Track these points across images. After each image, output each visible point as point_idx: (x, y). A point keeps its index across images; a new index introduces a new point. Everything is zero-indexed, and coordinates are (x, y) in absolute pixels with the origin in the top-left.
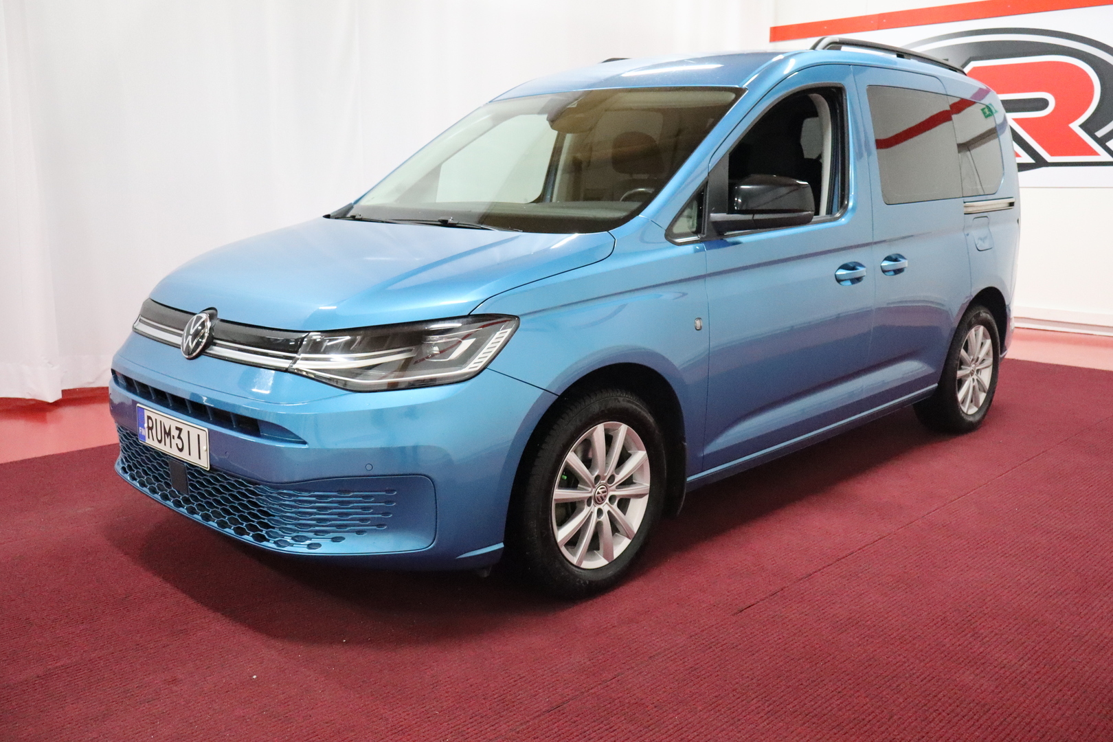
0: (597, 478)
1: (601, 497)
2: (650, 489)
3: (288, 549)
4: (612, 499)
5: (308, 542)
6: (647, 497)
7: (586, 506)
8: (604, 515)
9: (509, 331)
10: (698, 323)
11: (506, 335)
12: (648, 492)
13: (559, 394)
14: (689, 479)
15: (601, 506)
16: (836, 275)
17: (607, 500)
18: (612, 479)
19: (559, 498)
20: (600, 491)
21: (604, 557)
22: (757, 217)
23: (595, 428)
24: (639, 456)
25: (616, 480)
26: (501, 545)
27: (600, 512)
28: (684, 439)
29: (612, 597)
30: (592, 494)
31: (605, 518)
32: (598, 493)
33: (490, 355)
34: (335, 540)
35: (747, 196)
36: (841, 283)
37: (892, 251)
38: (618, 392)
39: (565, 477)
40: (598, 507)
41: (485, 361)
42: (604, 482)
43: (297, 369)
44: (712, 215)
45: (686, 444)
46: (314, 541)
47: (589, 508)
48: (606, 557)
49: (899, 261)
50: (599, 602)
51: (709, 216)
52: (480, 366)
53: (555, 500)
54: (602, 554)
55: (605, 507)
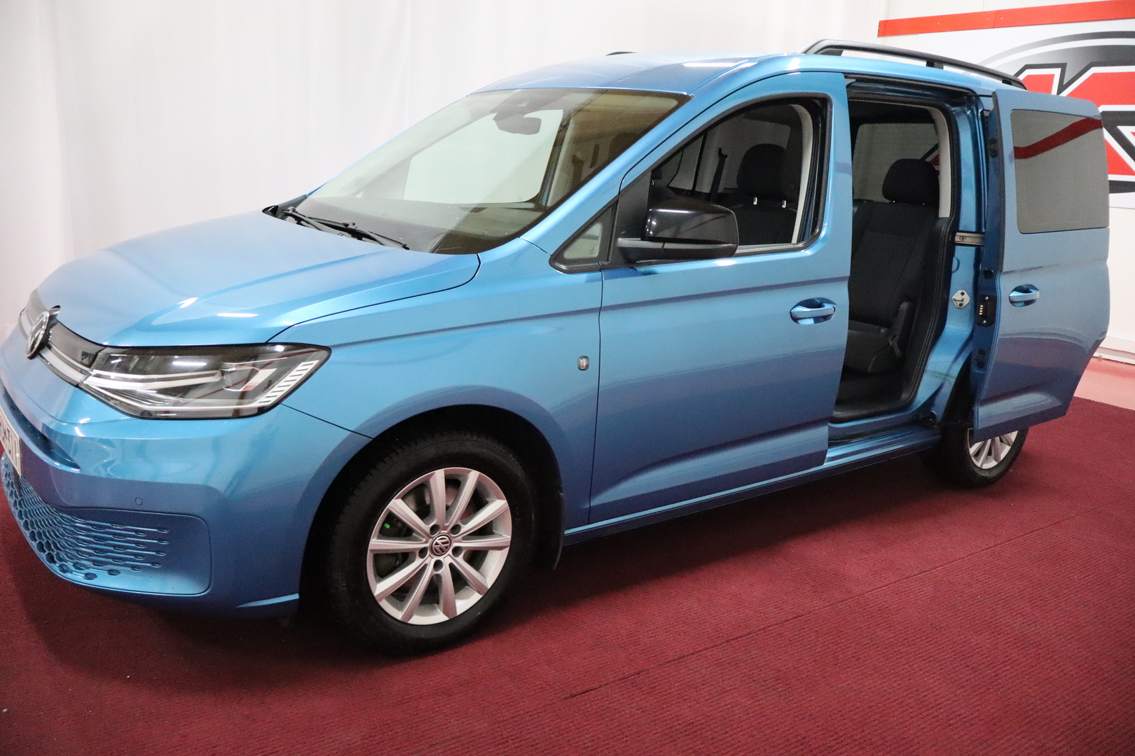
0: (434, 529)
1: (441, 549)
2: (511, 542)
3: (69, 575)
4: (457, 551)
5: (87, 571)
6: (507, 549)
7: (418, 557)
8: (444, 568)
9: (315, 362)
10: (584, 362)
11: (310, 368)
12: (509, 544)
13: (374, 437)
14: (567, 532)
15: (441, 558)
16: (791, 312)
17: (450, 552)
18: (456, 529)
19: (377, 548)
20: (439, 542)
21: (444, 613)
22: (668, 246)
23: (432, 475)
24: (497, 506)
25: (462, 531)
26: (296, 596)
27: (438, 565)
28: (560, 489)
29: (444, 657)
30: (427, 545)
31: (445, 572)
32: (437, 544)
33: (286, 389)
34: (111, 572)
35: (665, 221)
36: (799, 321)
37: (1023, 282)
38: (465, 435)
39: (388, 526)
40: (436, 558)
41: (280, 395)
42: (446, 532)
43: (87, 385)
44: (620, 239)
45: (562, 494)
46: (91, 571)
47: (421, 560)
48: (445, 613)
49: (1030, 292)
50: (429, 662)
51: (616, 240)
52: (273, 400)
53: (372, 551)
54: (442, 607)
55: (447, 560)
